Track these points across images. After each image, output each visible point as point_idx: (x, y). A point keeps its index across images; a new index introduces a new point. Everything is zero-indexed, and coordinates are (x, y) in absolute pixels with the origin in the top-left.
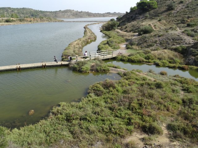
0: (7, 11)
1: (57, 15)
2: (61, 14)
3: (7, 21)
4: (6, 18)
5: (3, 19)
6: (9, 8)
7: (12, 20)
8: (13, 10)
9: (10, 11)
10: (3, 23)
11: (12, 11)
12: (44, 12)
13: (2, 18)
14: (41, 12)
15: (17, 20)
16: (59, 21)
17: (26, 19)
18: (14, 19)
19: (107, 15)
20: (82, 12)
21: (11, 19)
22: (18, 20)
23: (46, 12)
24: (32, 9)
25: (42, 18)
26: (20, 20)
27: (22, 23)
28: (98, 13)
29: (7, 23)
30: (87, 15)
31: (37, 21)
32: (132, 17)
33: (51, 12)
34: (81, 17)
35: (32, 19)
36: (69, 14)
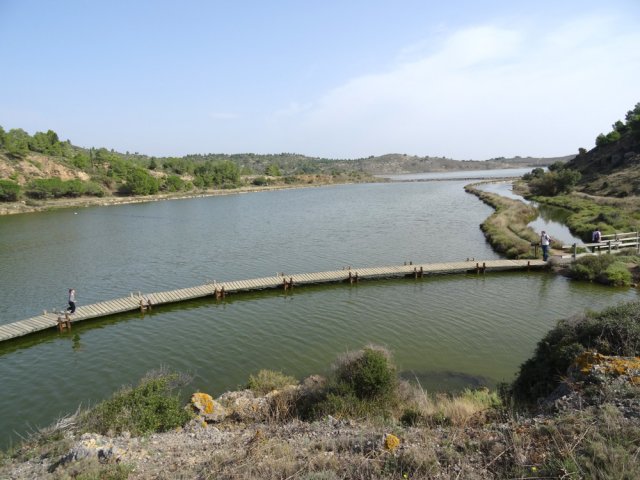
0: (246, 162)
1: (364, 169)
2: (373, 165)
3: (257, 183)
4: (253, 177)
5: (247, 180)
6: (251, 156)
7: (269, 180)
8: (259, 159)
9: (251, 161)
10: (250, 188)
11: (258, 162)
12: (332, 161)
13: (246, 176)
14: (325, 162)
15: (278, 180)
16: (380, 181)
17: (299, 177)
18: (271, 178)
19: (496, 163)
20: (427, 158)
21: (266, 178)
22: (282, 180)
23: (337, 161)
24: (303, 156)
25: (338, 174)
26: (287, 181)
27: (294, 187)
28: (471, 161)
29: (257, 188)
30: (441, 167)
31: (327, 182)
32: (609, 159)
33: (349, 162)
34: (426, 171)
35: (314, 177)
36: (393, 164)
